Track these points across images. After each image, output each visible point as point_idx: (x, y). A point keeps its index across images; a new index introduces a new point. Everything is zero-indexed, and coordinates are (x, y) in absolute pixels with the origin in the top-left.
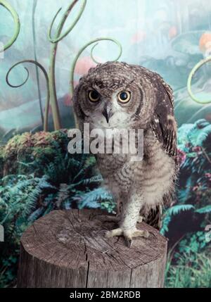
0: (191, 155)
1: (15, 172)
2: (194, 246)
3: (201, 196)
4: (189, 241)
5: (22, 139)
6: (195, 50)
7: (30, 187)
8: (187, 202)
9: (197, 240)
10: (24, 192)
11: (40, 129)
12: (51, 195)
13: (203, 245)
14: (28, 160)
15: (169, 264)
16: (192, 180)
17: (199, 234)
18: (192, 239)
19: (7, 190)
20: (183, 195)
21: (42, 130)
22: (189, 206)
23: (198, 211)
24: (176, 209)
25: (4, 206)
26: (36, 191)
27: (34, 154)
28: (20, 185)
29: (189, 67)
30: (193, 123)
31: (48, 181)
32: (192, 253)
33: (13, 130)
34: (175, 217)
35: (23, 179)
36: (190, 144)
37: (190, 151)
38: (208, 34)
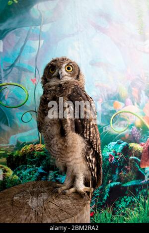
0: (117, 157)
1: (26, 164)
2: (123, 204)
3: (124, 178)
4: (120, 201)
5: (29, 147)
7: (34, 172)
8: (117, 181)
9: (125, 201)
10: (30, 174)
11: (38, 143)
12: (45, 177)
13: (128, 203)
14: (32, 158)
15: (111, 214)
16: (119, 169)
17: (125, 197)
18: (122, 200)
19: (21, 173)
20: (115, 177)
22: (119, 183)
23: (123, 185)
24: (112, 185)
25: (20, 181)
26: (37, 174)
27: (35, 155)
28: (28, 170)
29: (110, 115)
30: (115, 141)
31: (43, 169)
32: (123, 208)
33: (25, 143)
34: (112, 189)
35: (29, 168)
36: (115, 152)
37: (116, 155)
38: (117, 102)
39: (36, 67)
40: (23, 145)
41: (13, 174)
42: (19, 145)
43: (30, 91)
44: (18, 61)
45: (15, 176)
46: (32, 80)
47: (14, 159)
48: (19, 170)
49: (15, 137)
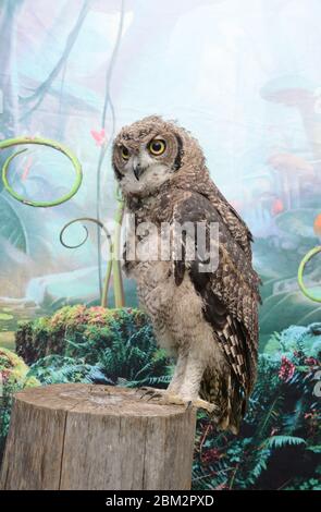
0: (303, 368)
1: (61, 351)
3: (317, 429)
5: (73, 311)
7: (79, 375)
8: (295, 434)
10: (70, 379)
11: (96, 304)
14: (79, 339)
16: (304, 403)
17: (312, 481)
19: (48, 374)
20: (290, 422)
21: (100, 305)
22: (300, 440)
23: (311, 448)
24: (279, 440)
26: (86, 381)
27: (87, 333)
28: (65, 369)
29: (300, 252)
30: (306, 326)
31: (103, 371)
33: (63, 299)
35: (70, 363)
36: (300, 354)
37: (302, 363)
39: (108, 98)
40: (57, 306)
41: (28, 375)
42: (50, 305)
45: (33, 378)
46: (94, 134)
47: (34, 338)
48: (43, 365)
49: (41, 283)
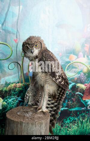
1: (11, 95)
2: (68, 121)
3: (70, 105)
4: (67, 119)
5: (13, 85)
6: (68, 60)
7: (15, 100)
8: (66, 107)
9: (69, 119)
10: (13, 101)
11: (18, 83)
12: (22, 103)
14: (15, 92)
15: (60, 126)
17: (70, 117)
18: (68, 119)
20: (64, 105)
21: (19, 83)
22: (67, 108)
23: (69, 110)
24: (62, 109)
25: (7, 105)
27: (17, 90)
28: (12, 99)
31: (21, 98)
32: (68, 123)
35: (13, 98)
38: (72, 55)
39: (17, 30)
40: (9, 84)
41: (3, 102)
43: (13, 49)
44: (4, 25)
45: (4, 102)
47: (4, 93)
48: (6, 99)
49: (4, 79)
